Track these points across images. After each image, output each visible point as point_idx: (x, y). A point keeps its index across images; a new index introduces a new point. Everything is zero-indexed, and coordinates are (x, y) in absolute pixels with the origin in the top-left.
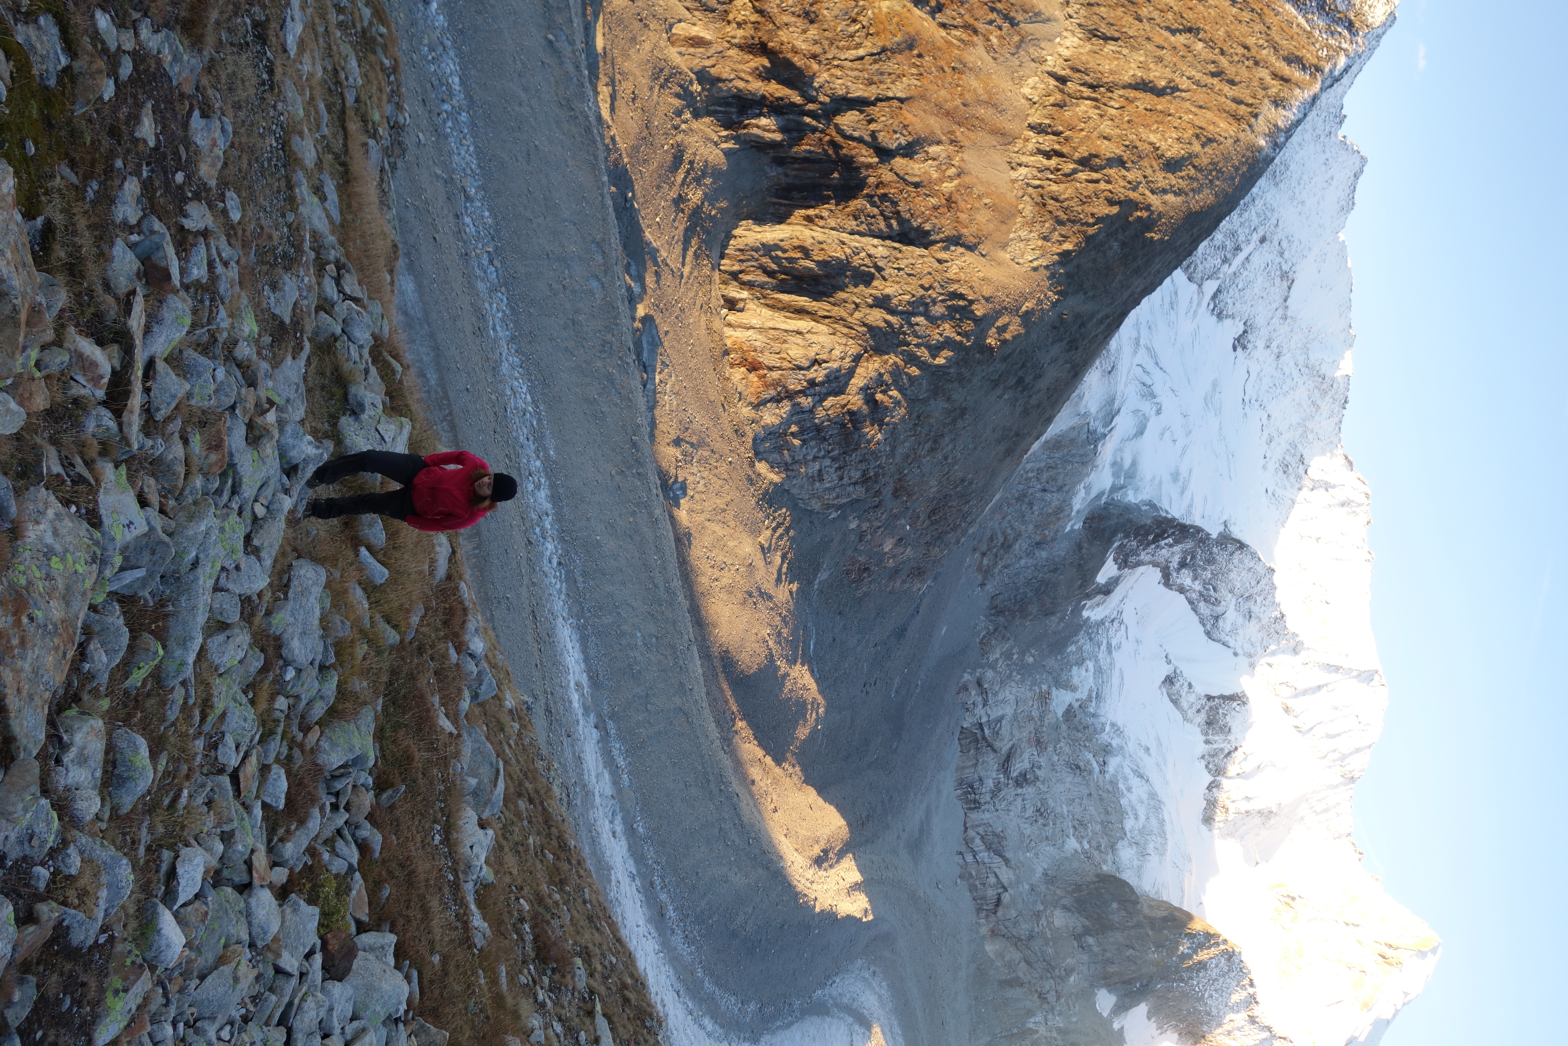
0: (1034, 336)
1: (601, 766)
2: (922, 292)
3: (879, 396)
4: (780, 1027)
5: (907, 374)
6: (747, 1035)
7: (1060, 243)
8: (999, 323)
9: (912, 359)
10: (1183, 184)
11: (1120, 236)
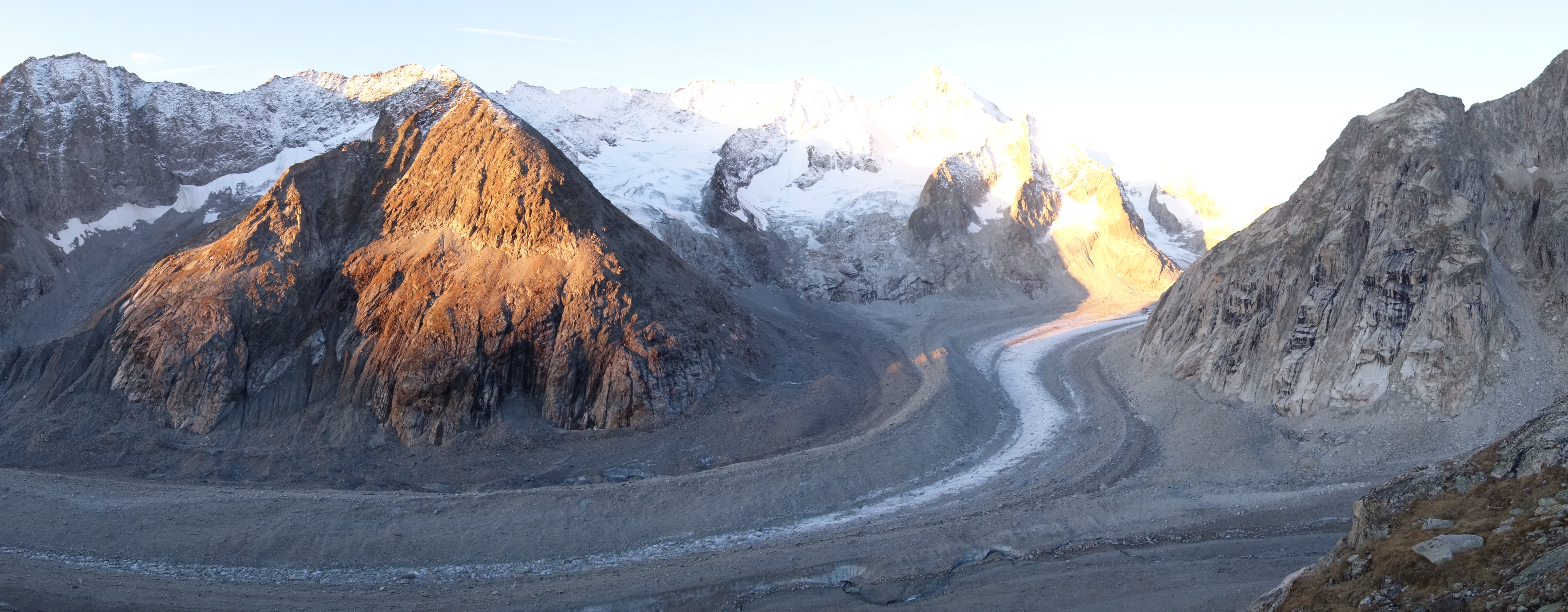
0: (615, 247)
1: (884, 503)
2: (589, 310)
3: (649, 338)
4: (1008, 398)
5: (637, 321)
6: (1016, 415)
7: (564, 231)
8: (608, 267)
9: (628, 317)
10: (534, 165)
11: (561, 198)
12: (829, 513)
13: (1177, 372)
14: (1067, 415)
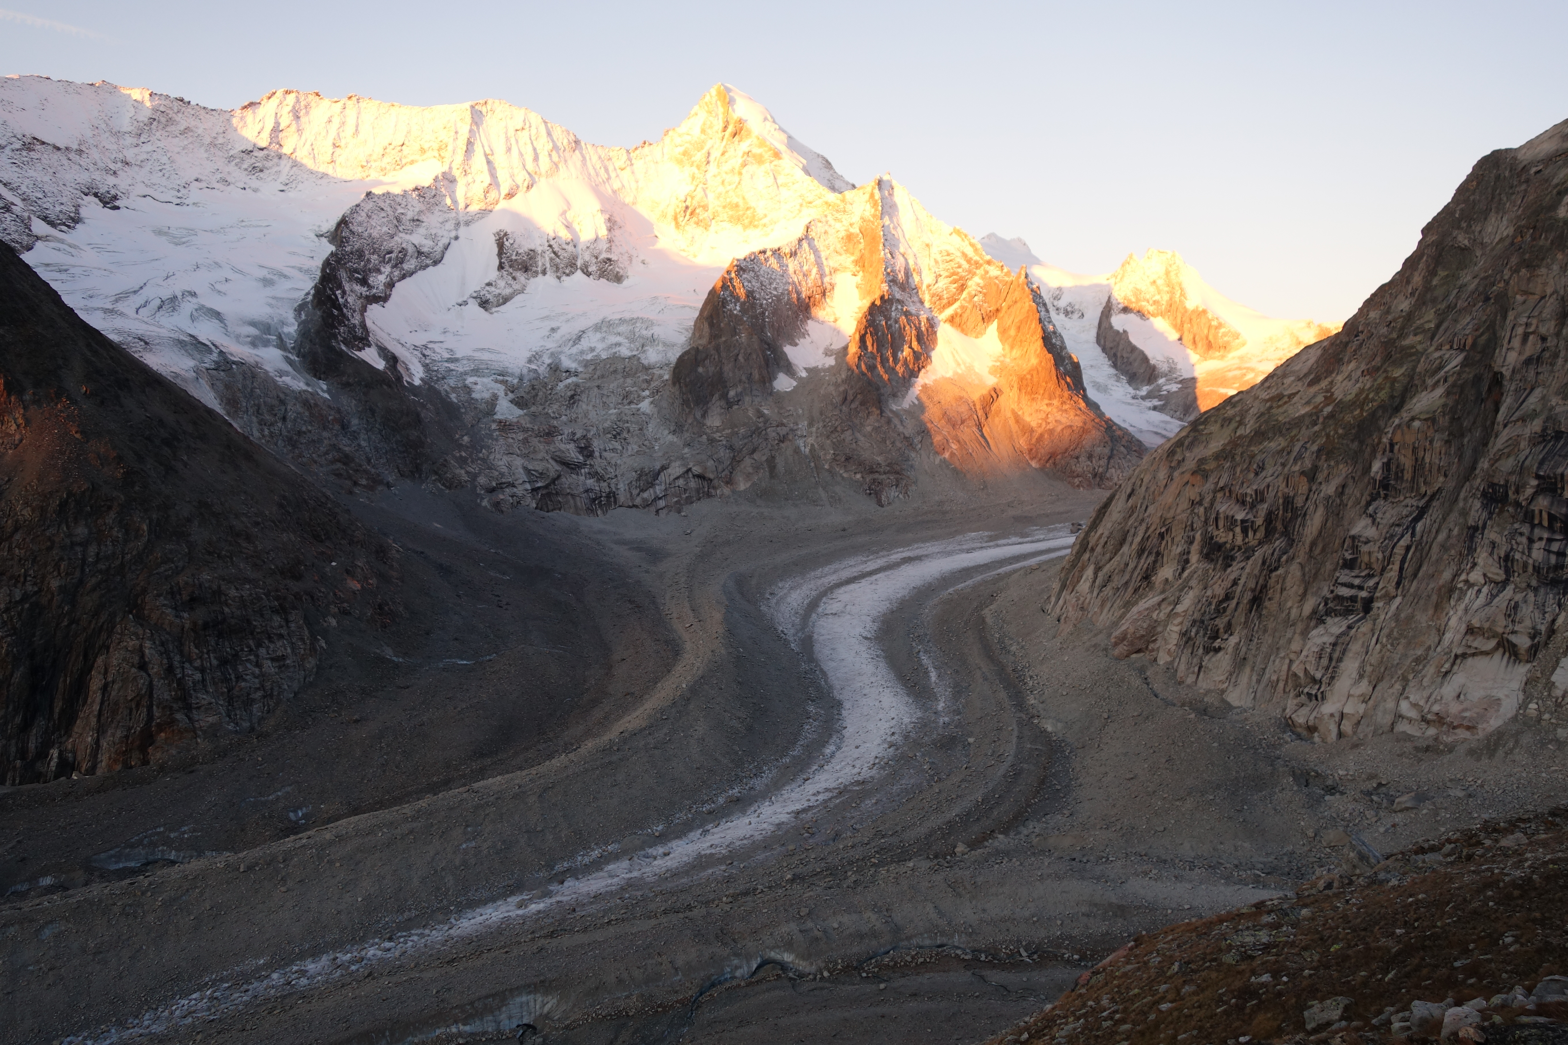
0: (110, 425)
1: (601, 874)
3: (186, 596)
4: (826, 681)
6: (836, 712)
8: (96, 463)
9: (141, 558)
12: (509, 896)
13: (1116, 644)
14: (919, 714)
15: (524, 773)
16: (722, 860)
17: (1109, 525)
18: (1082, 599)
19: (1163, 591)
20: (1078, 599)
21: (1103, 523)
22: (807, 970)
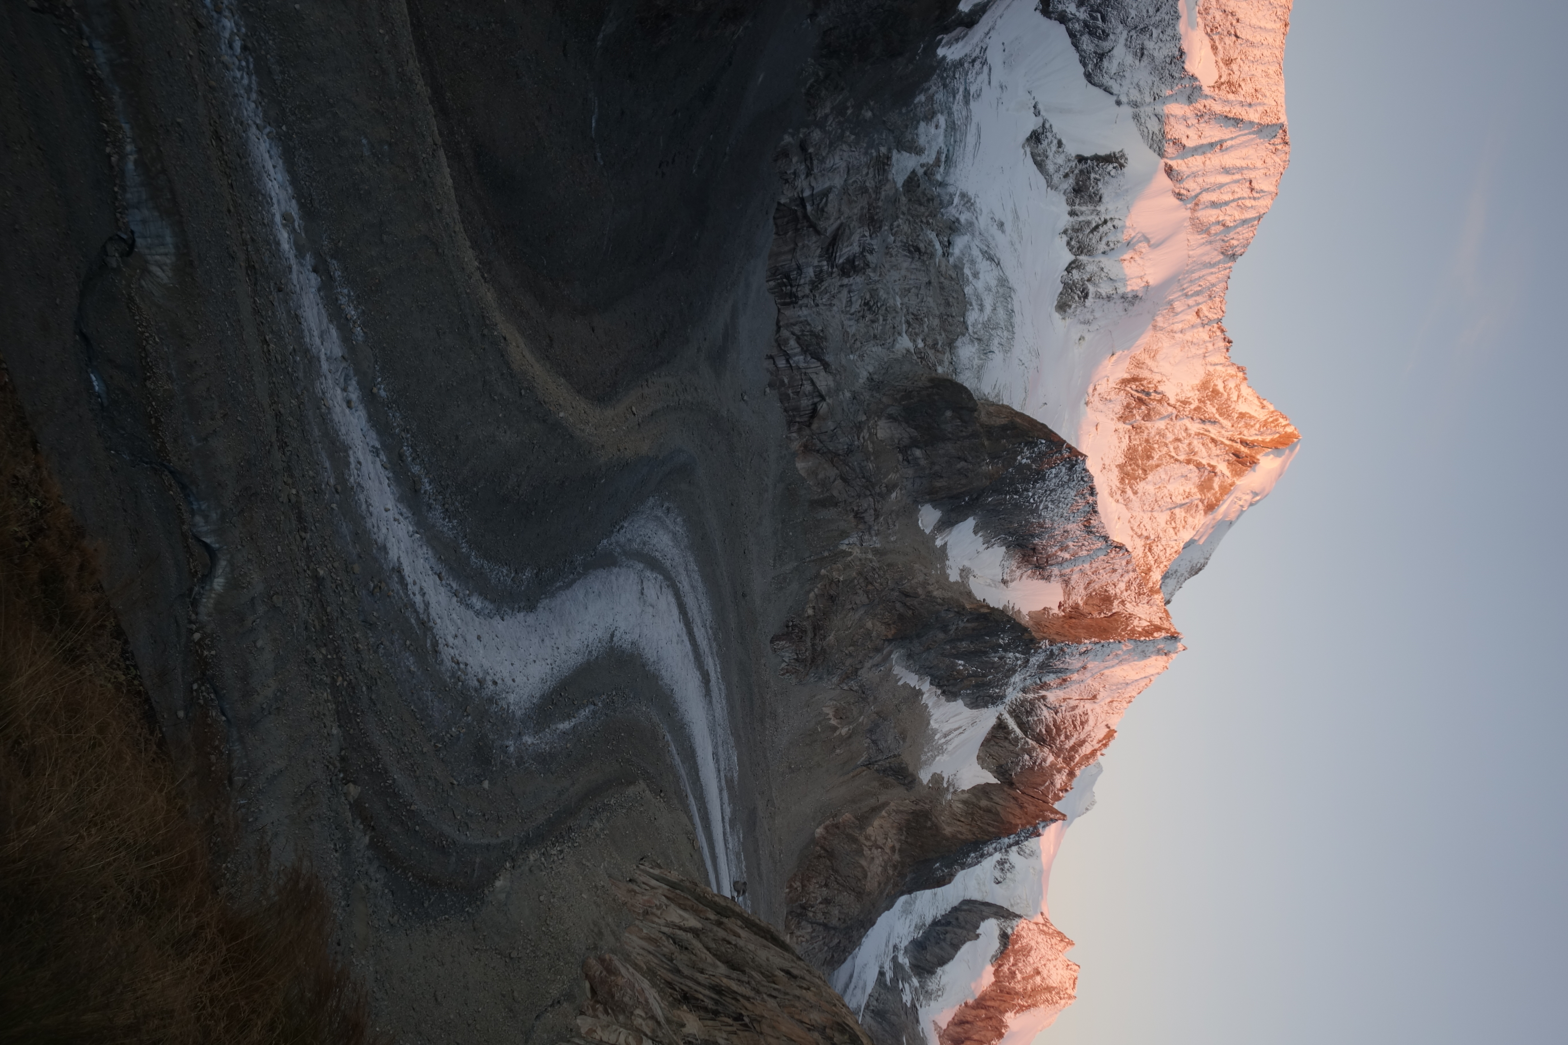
1: (325, 321)
4: (560, 588)
12: (299, 202)
13: (602, 960)
14: (519, 713)
15: (456, 216)
16: (342, 479)
17: (751, 947)
18: (659, 912)
19: (669, 1021)
20: (659, 908)
21: (753, 937)
22: (202, 610)
